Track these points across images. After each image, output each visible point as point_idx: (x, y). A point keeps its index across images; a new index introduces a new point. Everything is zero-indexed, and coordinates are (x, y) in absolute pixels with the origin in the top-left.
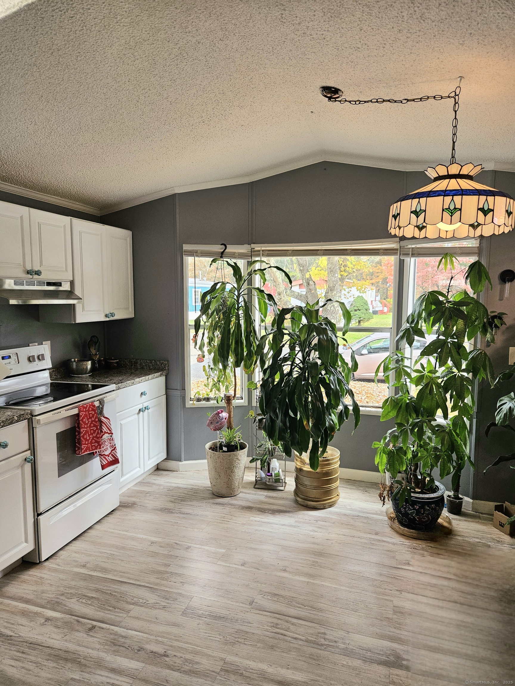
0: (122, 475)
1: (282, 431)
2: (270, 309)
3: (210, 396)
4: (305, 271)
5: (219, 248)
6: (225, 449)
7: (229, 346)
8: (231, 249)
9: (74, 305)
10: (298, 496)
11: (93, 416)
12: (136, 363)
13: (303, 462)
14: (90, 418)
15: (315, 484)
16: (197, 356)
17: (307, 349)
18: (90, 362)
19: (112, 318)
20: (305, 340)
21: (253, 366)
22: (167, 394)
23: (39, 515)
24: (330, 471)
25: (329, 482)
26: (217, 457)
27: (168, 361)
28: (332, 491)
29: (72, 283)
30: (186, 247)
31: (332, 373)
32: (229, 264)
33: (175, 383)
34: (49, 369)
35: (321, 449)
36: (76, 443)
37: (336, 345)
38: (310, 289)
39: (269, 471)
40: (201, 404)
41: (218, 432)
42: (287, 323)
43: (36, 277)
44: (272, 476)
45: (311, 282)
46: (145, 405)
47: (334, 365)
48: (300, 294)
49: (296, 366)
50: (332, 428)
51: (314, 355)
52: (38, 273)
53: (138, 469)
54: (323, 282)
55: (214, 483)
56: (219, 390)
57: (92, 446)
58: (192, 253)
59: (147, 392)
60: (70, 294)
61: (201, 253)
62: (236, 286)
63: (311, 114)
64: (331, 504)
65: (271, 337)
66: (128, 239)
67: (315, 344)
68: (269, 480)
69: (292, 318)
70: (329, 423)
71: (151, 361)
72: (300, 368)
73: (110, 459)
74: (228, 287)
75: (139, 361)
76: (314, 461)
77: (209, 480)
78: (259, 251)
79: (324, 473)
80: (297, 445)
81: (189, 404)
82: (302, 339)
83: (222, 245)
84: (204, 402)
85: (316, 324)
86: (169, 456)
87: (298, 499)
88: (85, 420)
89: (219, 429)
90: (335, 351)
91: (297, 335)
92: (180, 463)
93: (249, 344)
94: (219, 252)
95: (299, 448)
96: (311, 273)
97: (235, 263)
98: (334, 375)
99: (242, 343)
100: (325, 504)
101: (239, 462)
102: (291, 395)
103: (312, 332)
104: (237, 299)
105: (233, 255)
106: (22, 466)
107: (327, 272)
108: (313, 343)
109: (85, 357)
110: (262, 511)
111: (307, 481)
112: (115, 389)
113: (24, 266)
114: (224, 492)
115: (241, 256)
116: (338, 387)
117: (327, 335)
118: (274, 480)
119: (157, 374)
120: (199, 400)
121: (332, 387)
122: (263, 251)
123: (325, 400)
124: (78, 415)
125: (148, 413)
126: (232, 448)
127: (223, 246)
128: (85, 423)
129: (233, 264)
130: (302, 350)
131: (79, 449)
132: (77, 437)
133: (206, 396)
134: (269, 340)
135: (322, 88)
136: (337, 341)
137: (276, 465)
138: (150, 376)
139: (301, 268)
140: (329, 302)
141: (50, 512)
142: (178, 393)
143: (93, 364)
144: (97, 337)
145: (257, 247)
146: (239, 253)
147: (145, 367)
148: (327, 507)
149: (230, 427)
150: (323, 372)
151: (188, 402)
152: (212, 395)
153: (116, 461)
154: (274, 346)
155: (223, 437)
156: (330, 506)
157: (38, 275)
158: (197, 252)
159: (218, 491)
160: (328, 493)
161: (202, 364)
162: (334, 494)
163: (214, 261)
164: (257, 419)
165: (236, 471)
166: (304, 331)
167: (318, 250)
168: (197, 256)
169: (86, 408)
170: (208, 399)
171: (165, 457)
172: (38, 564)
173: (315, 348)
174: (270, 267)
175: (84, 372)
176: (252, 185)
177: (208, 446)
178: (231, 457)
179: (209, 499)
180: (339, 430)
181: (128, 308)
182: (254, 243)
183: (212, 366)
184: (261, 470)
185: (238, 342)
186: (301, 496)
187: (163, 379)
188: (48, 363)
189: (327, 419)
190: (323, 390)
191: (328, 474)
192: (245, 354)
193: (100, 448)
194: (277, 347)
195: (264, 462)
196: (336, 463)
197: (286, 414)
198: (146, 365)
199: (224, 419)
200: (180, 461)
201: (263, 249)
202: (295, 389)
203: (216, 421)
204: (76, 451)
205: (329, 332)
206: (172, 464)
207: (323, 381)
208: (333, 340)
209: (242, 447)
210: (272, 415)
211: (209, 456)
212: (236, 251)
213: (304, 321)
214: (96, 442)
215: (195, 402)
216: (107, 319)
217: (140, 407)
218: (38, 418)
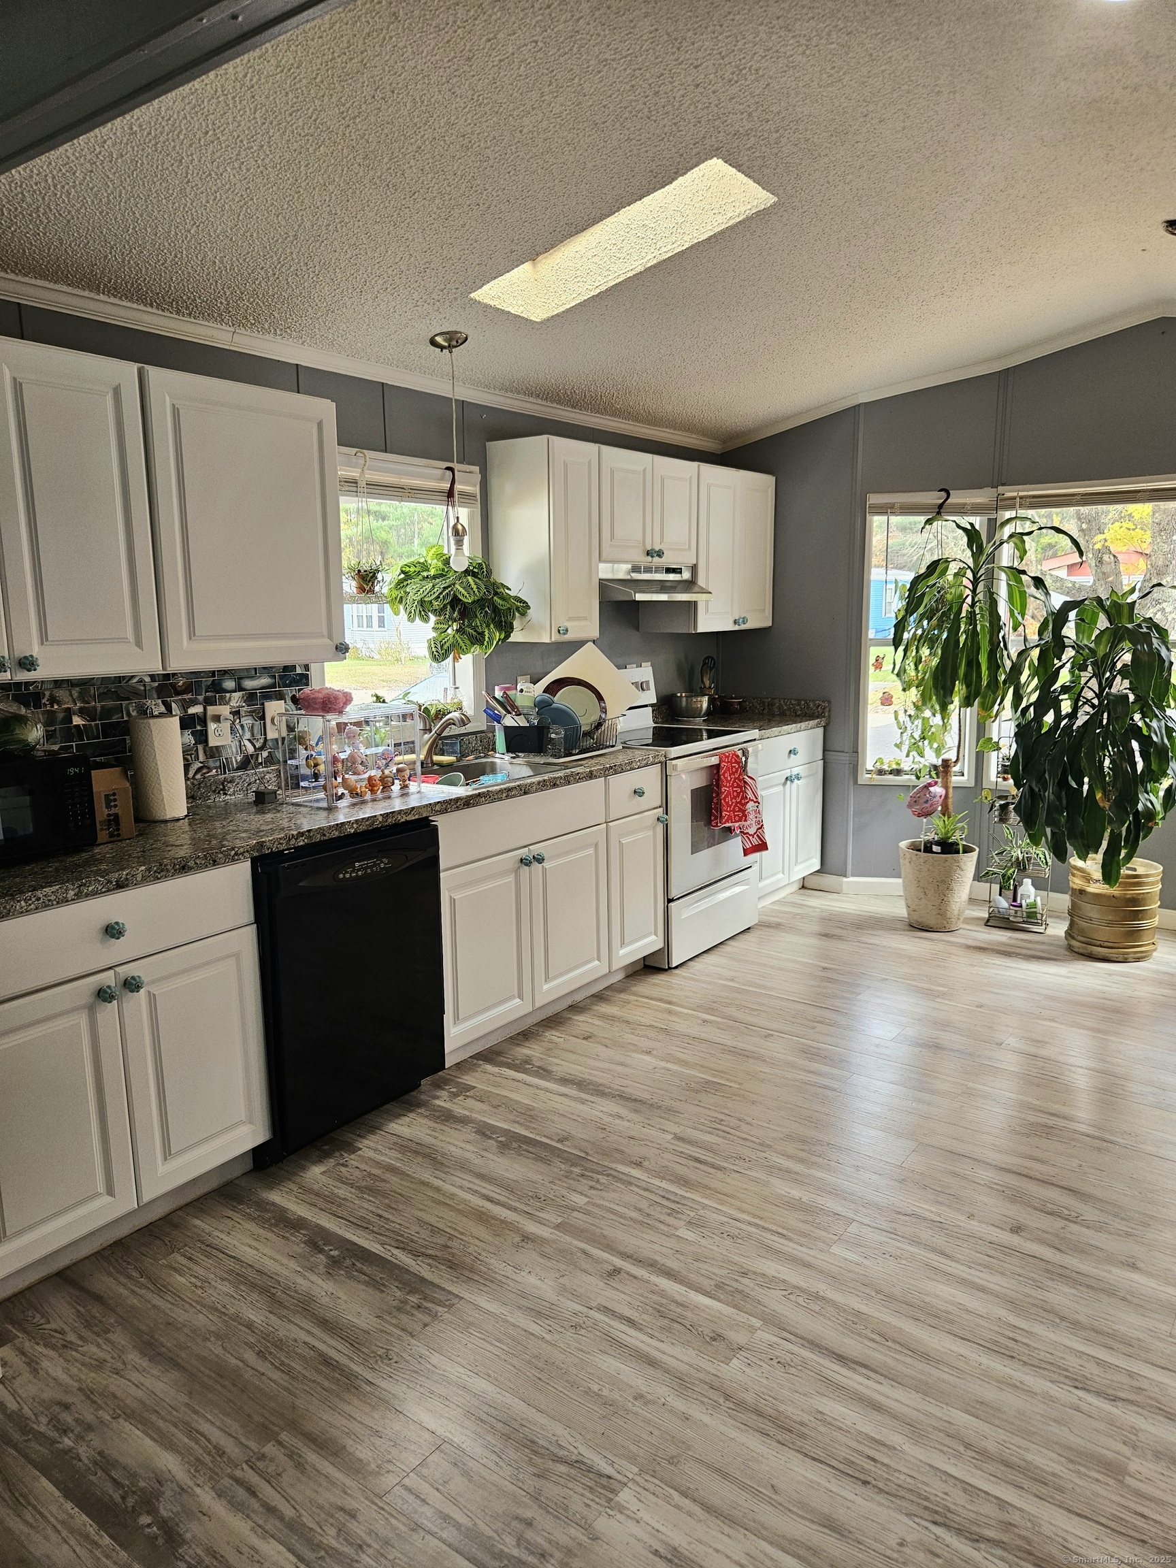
0: (761, 879)
1: (1053, 810)
2: (1032, 605)
3: (902, 766)
4: (1093, 532)
5: (935, 498)
6: (936, 848)
7: (955, 669)
8: (956, 498)
9: (696, 603)
10: (1073, 938)
11: (736, 771)
12: (771, 704)
13: (1088, 878)
14: (733, 773)
15: (1110, 918)
16: (881, 695)
17: (1108, 674)
18: (706, 698)
19: (743, 627)
20: (1106, 656)
21: (996, 707)
22: (824, 759)
23: (670, 901)
24: (1140, 897)
25: (1137, 915)
26: (921, 860)
27: (829, 702)
28: (1142, 933)
29: (694, 569)
30: (874, 499)
31: (1157, 716)
32: (959, 526)
33: (841, 742)
34: (652, 705)
35: (1123, 853)
36: (712, 809)
37: (1167, 664)
38: (1104, 573)
39: (1015, 900)
40: (886, 780)
41: (925, 820)
42: (1069, 631)
43: (656, 559)
44: (1021, 906)
45: (1106, 558)
46: (795, 771)
47: (1160, 700)
48: (1077, 586)
49: (1084, 703)
50: (1150, 815)
51: (1121, 686)
52: (660, 554)
53: (781, 875)
54: (1135, 556)
55: (913, 907)
56: (921, 755)
57: (735, 816)
58: (884, 510)
59: (799, 749)
60: (690, 585)
61: (901, 508)
62: (970, 562)
63: (1142, 253)
64: (1139, 955)
65: (1035, 653)
66: (770, 490)
67: (1125, 666)
68: (1016, 913)
69: (1080, 620)
70: (1145, 806)
71: (799, 701)
72: (1093, 706)
73: (755, 841)
74: (953, 568)
75: (776, 701)
76: (1110, 872)
77: (903, 903)
78: (1014, 498)
79: (1129, 899)
80: (1080, 840)
81: (864, 778)
82: (1101, 653)
83: (940, 491)
84: (891, 777)
85: (1129, 626)
86: (824, 868)
87: (1074, 943)
88: (726, 776)
89: (927, 814)
90: (1165, 674)
91: (1090, 649)
92: (845, 879)
93: (995, 665)
94: (935, 505)
95: (1084, 845)
96: (1107, 535)
97: (972, 525)
98: (1159, 720)
99: (979, 665)
100: (1127, 953)
101: (962, 873)
102: (1074, 750)
103: (1121, 640)
104: (971, 587)
105: (962, 510)
106: (654, 828)
107: (1149, 533)
108: (1119, 665)
109: (694, 690)
110: (1007, 954)
111: (1092, 911)
112: (757, 737)
113: (644, 544)
114: (932, 921)
115: (976, 510)
116: (1166, 741)
117: (1150, 644)
118: (1025, 914)
119: (812, 723)
120: (881, 772)
121: (1155, 739)
122: (1021, 498)
123: (1140, 766)
124: (717, 767)
125: (798, 786)
126: (948, 847)
127: (943, 494)
128: (726, 778)
129: (969, 527)
130: (1098, 675)
131: (716, 818)
132: (715, 800)
133: (894, 767)
134: (1032, 660)
135: (1168, 222)
136: (1169, 657)
137: (1029, 891)
138: (803, 725)
139: (1084, 526)
140: (1156, 589)
141: (681, 900)
142: (845, 758)
143: (711, 701)
144: (712, 658)
145: (1010, 492)
146: (973, 504)
147: (788, 713)
148: (1130, 960)
149: (945, 811)
150: (1137, 717)
151: (862, 774)
152: (906, 766)
153: (762, 846)
154: (1041, 670)
155: (933, 827)
156: (1138, 960)
157: (660, 556)
158: (892, 508)
159: (920, 920)
160: (1134, 935)
161: (891, 709)
162: (1145, 939)
163: (929, 522)
164: (997, 805)
165: (956, 887)
166: (1104, 639)
167: (1139, 491)
168: (893, 513)
169: (728, 757)
170: (898, 772)
171: (818, 867)
172: (665, 970)
173: (1124, 671)
174: (1041, 528)
175: (695, 713)
176: (1005, 377)
177: (904, 844)
178: (947, 863)
179: (904, 930)
180: (1163, 818)
181: (764, 611)
182: (1004, 484)
183: (912, 712)
184: (1000, 895)
185: (973, 664)
186: (1080, 938)
187: (821, 730)
188: (651, 697)
189: (1142, 797)
190: (1135, 745)
191: (1135, 901)
192: (985, 683)
193: (746, 820)
194: (1046, 671)
195: (1009, 878)
196: (1153, 883)
197: (1063, 784)
198: (789, 709)
199: (938, 798)
200: (845, 876)
201: (1021, 494)
202: (1082, 739)
203: (925, 799)
204: (711, 821)
205: (1154, 640)
206: (829, 880)
207: (1136, 732)
208: (1163, 655)
209: (967, 850)
210: (1034, 786)
211: (907, 860)
212: (968, 500)
213: (1103, 623)
214: (740, 810)
215: (874, 776)
216: (737, 628)
217: (787, 773)
218: (674, 762)
